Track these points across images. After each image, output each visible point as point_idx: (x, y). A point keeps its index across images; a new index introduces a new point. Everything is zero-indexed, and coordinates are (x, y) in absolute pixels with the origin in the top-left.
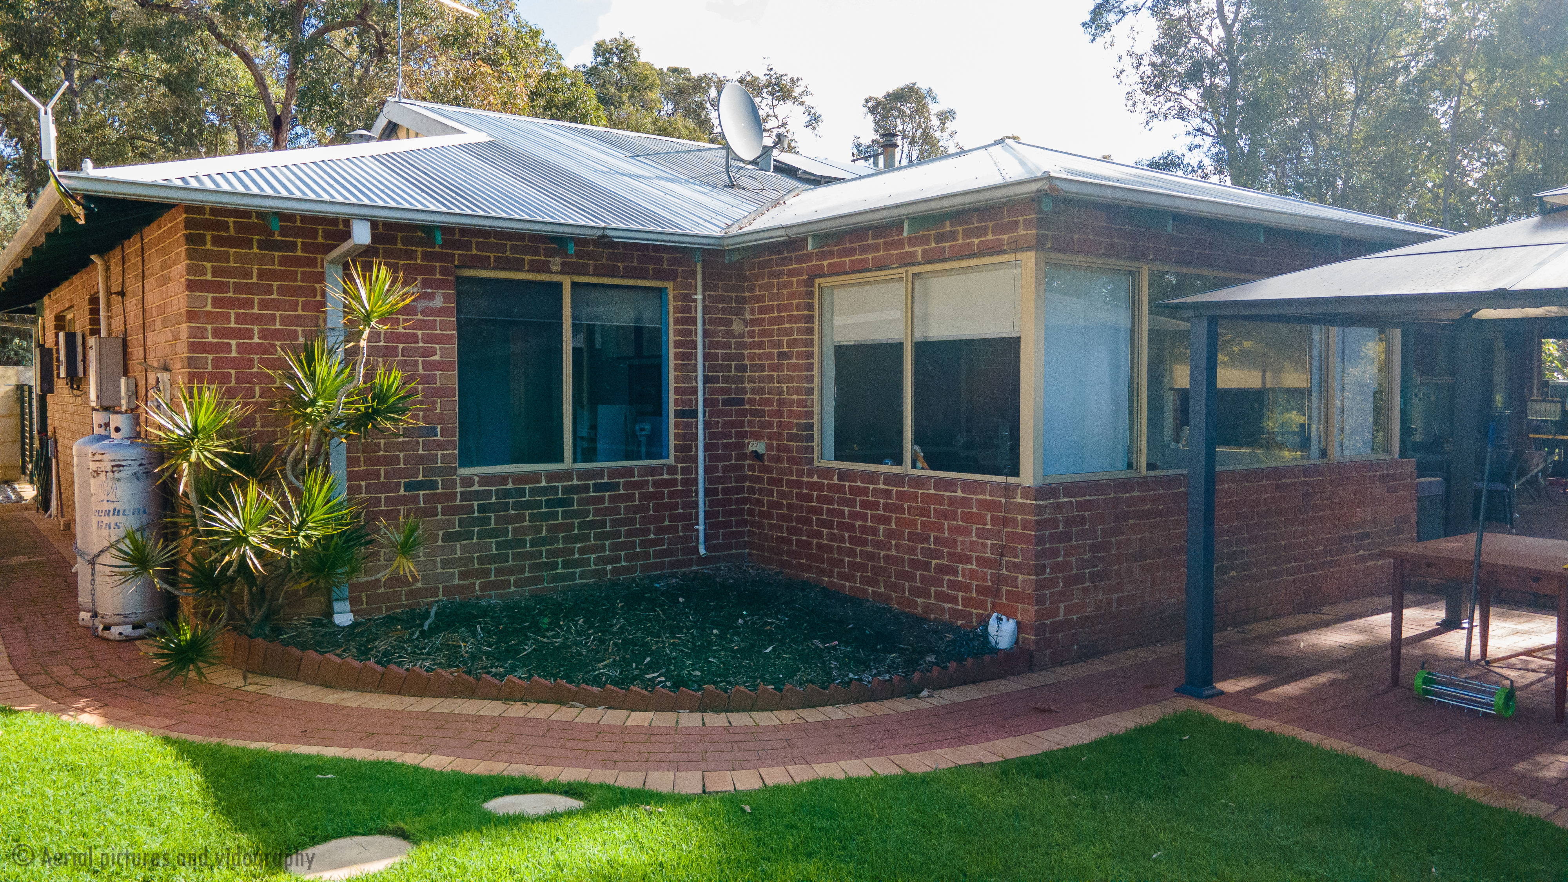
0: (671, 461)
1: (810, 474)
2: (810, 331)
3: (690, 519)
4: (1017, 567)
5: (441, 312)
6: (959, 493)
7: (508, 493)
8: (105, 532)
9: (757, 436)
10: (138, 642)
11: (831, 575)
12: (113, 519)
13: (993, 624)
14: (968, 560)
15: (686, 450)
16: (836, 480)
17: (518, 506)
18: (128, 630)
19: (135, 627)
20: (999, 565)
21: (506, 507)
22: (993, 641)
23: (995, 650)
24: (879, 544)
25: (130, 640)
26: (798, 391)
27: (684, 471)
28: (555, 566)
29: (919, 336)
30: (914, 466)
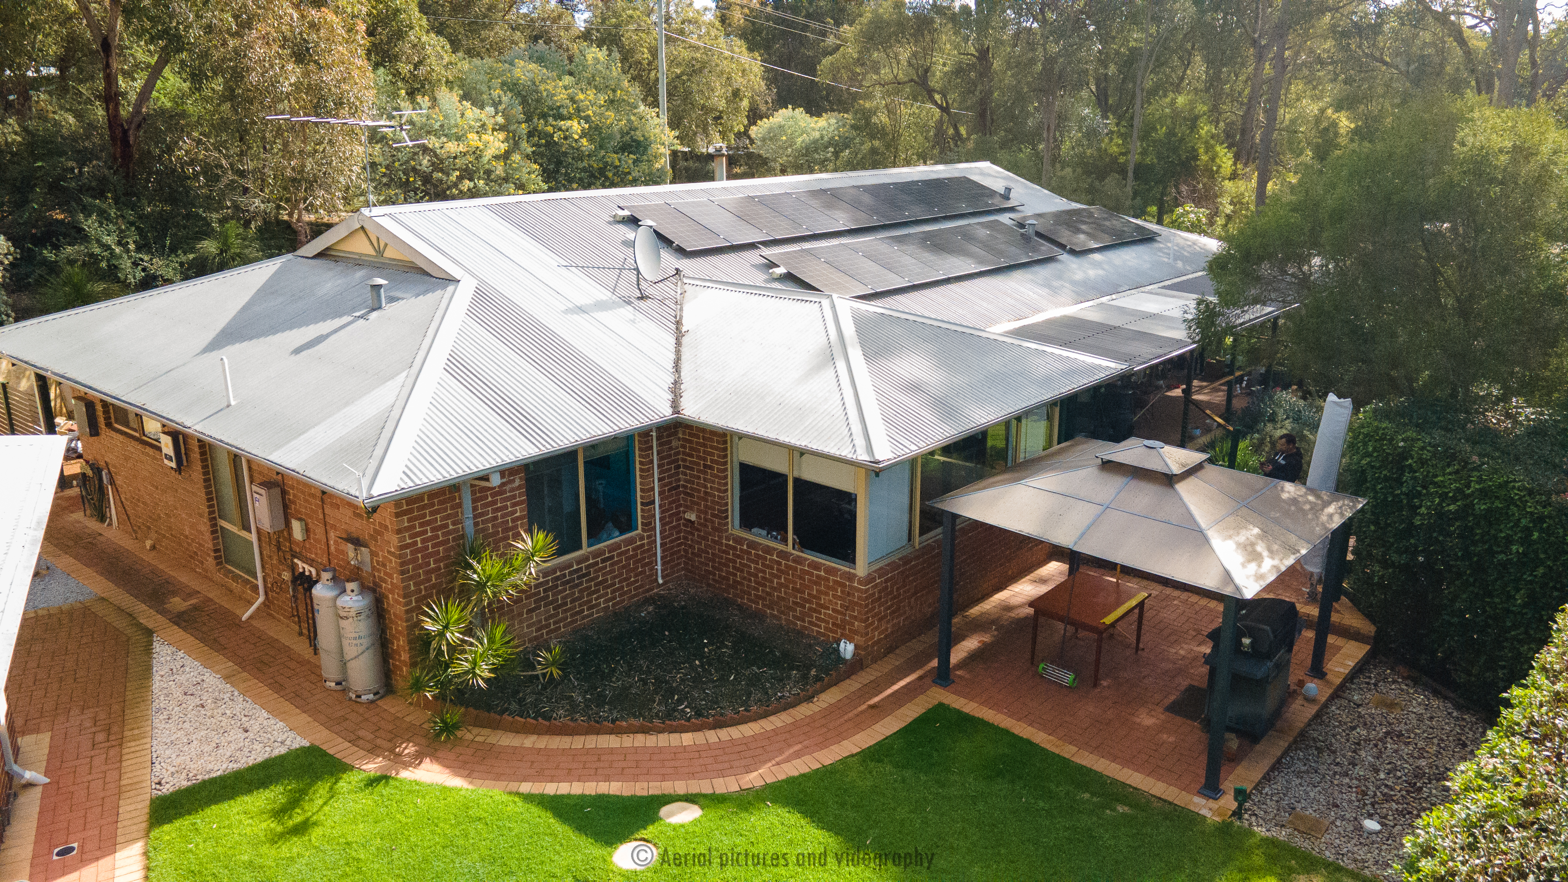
0: (639, 531)
1: (728, 539)
2: (726, 456)
3: (652, 563)
4: (855, 618)
5: (519, 487)
6: (822, 573)
7: (557, 578)
8: (355, 648)
9: (689, 508)
10: (378, 702)
11: (742, 598)
12: (358, 642)
13: (842, 644)
14: (828, 608)
15: (648, 525)
16: (745, 547)
17: (563, 584)
18: (371, 696)
19: (375, 694)
20: (845, 615)
21: (557, 586)
22: (842, 655)
23: (844, 661)
24: (774, 589)
25: (372, 702)
26: (719, 490)
27: (649, 537)
28: (583, 611)
29: (796, 474)
30: (794, 548)
